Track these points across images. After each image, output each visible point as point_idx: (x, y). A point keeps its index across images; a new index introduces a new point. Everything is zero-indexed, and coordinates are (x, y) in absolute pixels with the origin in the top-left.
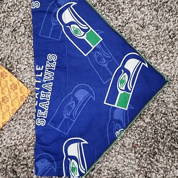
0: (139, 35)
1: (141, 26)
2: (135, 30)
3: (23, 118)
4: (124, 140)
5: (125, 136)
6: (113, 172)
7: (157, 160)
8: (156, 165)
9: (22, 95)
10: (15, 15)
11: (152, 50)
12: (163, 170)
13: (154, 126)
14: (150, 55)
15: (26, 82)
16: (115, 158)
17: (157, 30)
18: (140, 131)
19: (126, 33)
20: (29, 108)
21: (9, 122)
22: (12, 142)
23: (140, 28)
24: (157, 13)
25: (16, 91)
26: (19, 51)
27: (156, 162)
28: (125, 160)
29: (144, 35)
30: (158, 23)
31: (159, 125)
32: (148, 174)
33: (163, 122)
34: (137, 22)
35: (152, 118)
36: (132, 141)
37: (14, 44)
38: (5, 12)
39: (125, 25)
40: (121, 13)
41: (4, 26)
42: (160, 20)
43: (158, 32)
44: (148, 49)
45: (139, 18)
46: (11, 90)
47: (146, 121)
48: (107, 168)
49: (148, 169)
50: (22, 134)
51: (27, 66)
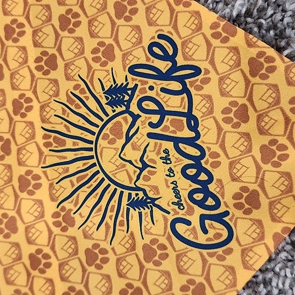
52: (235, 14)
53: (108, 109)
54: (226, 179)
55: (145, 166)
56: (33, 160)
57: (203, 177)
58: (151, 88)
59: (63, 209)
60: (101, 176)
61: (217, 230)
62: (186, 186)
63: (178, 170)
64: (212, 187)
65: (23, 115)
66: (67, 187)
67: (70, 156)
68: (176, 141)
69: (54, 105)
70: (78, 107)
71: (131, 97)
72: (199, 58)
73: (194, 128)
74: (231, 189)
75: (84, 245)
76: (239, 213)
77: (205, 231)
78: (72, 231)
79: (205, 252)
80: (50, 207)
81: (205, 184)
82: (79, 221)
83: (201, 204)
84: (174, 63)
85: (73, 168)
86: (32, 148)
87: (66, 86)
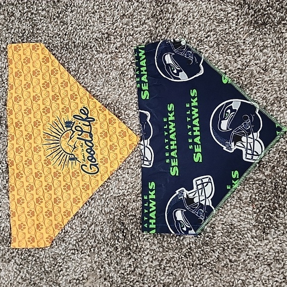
0: (260, 79)
1: (263, 70)
2: (256, 74)
3: (132, 167)
4: (241, 193)
5: (243, 189)
6: (228, 227)
7: (276, 216)
8: (275, 220)
9: (131, 142)
10: (123, 56)
11: (275, 96)
12: (284, 226)
13: (274, 179)
14: (273, 101)
15: (134, 129)
16: (230, 212)
17: (281, 73)
18: (259, 184)
19: (246, 77)
20: (138, 157)
21: (117, 171)
22: (120, 191)
23: (262, 71)
24: (281, 55)
25: (125, 138)
26: (127, 96)
27: (275, 218)
28: (242, 214)
29: (266, 80)
30: (283, 66)
31: (280, 178)
32: (266, 230)
33: (284, 174)
34: (258, 65)
35: (273, 170)
36: (250, 195)
37: (122, 88)
38: (112, 53)
39: (245, 68)
40: (240, 54)
41: (111, 68)
42: (284, 63)
43: (282, 76)
44: (270, 94)
45: (261, 61)
46: (120, 138)
47: (266, 174)
48: (222, 222)
49: (266, 225)
50: (130, 183)
51: (136, 112)
52: (107, 103)
53: (65, 128)
54: (99, 154)
55: (75, 147)
56: (39, 142)
57: (92, 153)
58: (80, 123)
59: (48, 159)
60: (61, 149)
61: (94, 169)
62: (87, 155)
63: (85, 150)
64: (94, 156)
65: (37, 127)
66: (50, 152)
67: (52, 142)
68: (86, 141)
69: (47, 125)
70: (56, 126)
71: (73, 125)
72: (95, 116)
73: (91, 137)
74: (100, 157)
75: (53, 170)
76: (101, 164)
77: (91, 169)
78: (50, 166)
79: (90, 175)
80: (44, 158)
81: (92, 155)
82: (52, 163)
83: (91, 161)
84: (88, 116)
85: (52, 146)
86: (39, 138)
87: (52, 119)
